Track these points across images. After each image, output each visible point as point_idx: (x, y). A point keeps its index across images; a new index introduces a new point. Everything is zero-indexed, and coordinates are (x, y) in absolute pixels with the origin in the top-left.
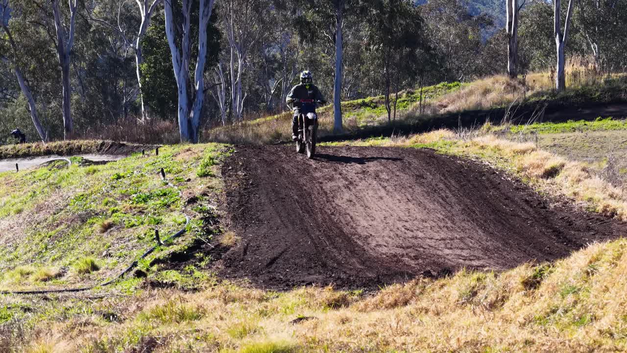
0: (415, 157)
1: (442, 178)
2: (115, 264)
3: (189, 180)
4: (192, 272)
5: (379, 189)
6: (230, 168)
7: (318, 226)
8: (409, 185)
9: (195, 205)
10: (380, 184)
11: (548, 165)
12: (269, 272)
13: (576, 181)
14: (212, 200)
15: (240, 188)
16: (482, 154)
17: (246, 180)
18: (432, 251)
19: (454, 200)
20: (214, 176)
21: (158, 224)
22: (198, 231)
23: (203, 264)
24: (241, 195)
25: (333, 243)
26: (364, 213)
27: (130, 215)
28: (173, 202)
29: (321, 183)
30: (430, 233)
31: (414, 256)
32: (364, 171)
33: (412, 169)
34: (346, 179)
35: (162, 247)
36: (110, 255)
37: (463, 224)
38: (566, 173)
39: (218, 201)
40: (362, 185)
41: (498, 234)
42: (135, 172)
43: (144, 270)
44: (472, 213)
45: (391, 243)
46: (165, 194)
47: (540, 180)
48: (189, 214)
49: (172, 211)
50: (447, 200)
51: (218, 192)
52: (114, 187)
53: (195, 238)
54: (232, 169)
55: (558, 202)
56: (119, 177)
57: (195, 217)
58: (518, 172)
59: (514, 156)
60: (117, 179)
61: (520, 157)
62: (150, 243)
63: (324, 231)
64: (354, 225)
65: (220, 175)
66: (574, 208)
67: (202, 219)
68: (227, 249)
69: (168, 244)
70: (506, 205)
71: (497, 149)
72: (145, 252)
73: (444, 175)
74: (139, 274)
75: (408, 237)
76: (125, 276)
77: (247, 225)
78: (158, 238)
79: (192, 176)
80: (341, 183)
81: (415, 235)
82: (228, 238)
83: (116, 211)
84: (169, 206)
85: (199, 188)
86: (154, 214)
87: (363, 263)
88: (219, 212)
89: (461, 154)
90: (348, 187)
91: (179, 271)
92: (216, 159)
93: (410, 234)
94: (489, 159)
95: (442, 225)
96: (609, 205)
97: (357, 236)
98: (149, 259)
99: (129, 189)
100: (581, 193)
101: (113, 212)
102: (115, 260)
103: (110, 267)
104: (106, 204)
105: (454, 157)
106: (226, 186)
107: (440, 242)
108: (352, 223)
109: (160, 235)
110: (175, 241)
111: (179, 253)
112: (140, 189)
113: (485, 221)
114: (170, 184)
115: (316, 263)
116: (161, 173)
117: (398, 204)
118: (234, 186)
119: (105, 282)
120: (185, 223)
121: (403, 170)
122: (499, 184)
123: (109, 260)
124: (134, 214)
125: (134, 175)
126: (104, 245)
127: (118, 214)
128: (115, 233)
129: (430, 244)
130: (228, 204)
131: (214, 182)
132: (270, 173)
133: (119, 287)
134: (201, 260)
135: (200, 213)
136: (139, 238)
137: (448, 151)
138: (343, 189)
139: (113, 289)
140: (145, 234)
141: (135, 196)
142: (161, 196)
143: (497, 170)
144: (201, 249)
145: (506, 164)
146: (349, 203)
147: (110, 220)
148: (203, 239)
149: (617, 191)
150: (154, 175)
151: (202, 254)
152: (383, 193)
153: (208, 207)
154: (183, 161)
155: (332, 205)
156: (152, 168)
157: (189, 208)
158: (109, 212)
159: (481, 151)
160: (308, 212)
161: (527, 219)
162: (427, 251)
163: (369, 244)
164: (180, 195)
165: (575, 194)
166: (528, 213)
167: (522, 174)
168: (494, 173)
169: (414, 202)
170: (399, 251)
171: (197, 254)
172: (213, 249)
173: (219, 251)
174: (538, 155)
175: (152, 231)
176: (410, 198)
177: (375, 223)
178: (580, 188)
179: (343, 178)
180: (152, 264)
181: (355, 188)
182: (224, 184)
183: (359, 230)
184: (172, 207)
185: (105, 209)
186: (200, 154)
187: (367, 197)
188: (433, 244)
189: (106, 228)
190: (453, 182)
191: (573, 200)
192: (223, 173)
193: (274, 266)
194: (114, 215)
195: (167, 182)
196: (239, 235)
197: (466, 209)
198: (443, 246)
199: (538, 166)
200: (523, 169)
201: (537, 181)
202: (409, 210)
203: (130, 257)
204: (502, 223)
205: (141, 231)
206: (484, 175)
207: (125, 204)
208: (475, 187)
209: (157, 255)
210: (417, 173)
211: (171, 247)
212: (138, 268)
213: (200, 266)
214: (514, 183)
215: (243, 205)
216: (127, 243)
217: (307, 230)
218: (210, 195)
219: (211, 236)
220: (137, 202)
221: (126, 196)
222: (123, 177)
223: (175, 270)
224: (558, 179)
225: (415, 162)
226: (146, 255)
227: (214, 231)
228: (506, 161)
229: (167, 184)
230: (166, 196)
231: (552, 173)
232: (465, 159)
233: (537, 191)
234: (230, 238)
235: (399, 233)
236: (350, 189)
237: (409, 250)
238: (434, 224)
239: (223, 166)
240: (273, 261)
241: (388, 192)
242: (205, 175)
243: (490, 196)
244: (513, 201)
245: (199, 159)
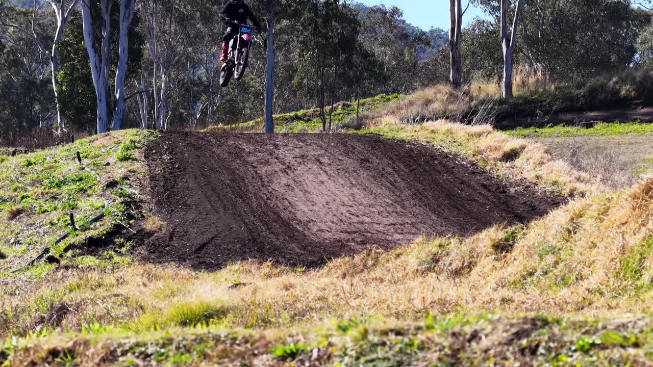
0: (359, 141)
1: (390, 162)
2: (24, 252)
3: (108, 164)
4: (111, 258)
5: (320, 174)
6: (154, 151)
7: (253, 211)
8: (353, 169)
9: (115, 189)
10: (321, 169)
11: (508, 147)
12: (198, 257)
13: (539, 164)
14: (134, 184)
15: (165, 172)
16: (433, 138)
17: (171, 163)
18: (380, 235)
19: (403, 184)
20: (136, 160)
21: (73, 209)
22: (118, 216)
23: (123, 250)
24: (166, 180)
25: (269, 229)
26: (304, 198)
27: (41, 201)
28: (90, 187)
29: (255, 167)
30: (378, 218)
31: (361, 241)
32: (303, 156)
33: (356, 153)
34: (284, 164)
35: (77, 232)
36: (18, 242)
37: (414, 209)
38: (529, 155)
39: (141, 185)
40: (300, 170)
41: (453, 219)
42: (48, 158)
43: (57, 256)
44: (424, 198)
45: (334, 228)
46: (81, 179)
47: (499, 163)
48: (108, 198)
49: (88, 196)
50: (396, 184)
51: (140, 176)
52: (25, 174)
53: (114, 222)
54: (156, 152)
55: (519, 186)
56: (30, 164)
57: (114, 201)
58: (474, 155)
59: (468, 140)
60: (28, 166)
61: (475, 140)
62: (64, 229)
63: (259, 217)
64: (293, 210)
65: (143, 159)
66: (537, 192)
67: (122, 203)
68: (150, 234)
69: (85, 229)
70: (462, 190)
71: (450, 132)
72: (58, 238)
73: (391, 159)
74: (51, 260)
75: (353, 222)
76: (35, 263)
77: (172, 210)
78: (73, 223)
79: (111, 160)
80: (278, 167)
81: (361, 220)
82: (151, 223)
83: (26, 197)
84: (86, 191)
85: (118, 172)
86: (69, 199)
87: (304, 248)
88: (142, 197)
89: (410, 138)
90: (285, 171)
91: (97, 257)
92: (138, 143)
93: (355, 219)
94: (441, 143)
95: (390, 210)
96: (576, 188)
97: (297, 222)
98: (63, 245)
99: (41, 176)
100: (545, 177)
101: (23, 198)
102: (24, 247)
103: (19, 255)
104: (15, 190)
105: (403, 141)
106: (150, 170)
107: (389, 227)
108: (290, 209)
109: (75, 220)
110: (92, 226)
111: (97, 238)
112: (54, 174)
113: (439, 206)
114: (86, 169)
115: (251, 248)
116: (76, 159)
117: (341, 189)
118: (159, 170)
119: (13, 270)
120: (103, 207)
121: (346, 153)
122: (453, 167)
123: (17, 248)
124: (47, 200)
125: (46, 161)
126: (12, 232)
127: (28, 200)
128: (25, 220)
129: (379, 229)
130: (152, 188)
131: (136, 166)
132: (198, 156)
133: (28, 273)
134: (121, 246)
135: (120, 197)
136: (52, 224)
137: (396, 136)
138: (280, 173)
139: (22, 276)
140: (58, 220)
141: (47, 181)
142: (77, 181)
143: (450, 153)
144: (122, 234)
145: (460, 147)
146: (286, 188)
147: (19, 206)
148: (123, 224)
149: (583, 174)
150: (69, 161)
151: (122, 240)
152: (324, 177)
153: (129, 191)
154: (101, 146)
155: (267, 189)
156: (68, 153)
157: (108, 192)
158: (19, 198)
159: (432, 135)
160: (241, 197)
161: (486, 204)
162: (375, 237)
163: (310, 229)
164: (98, 179)
165: (538, 177)
166: (487, 198)
167: (479, 157)
168: (447, 157)
169: (358, 186)
170: (344, 236)
171: (117, 240)
172: (135, 234)
173: (142, 237)
174: (494, 137)
175: (66, 216)
176: (354, 182)
177: (315, 208)
178: (543, 171)
179: (279, 162)
180: (66, 250)
181: (293, 172)
182: (147, 168)
183: (299, 215)
184: (89, 192)
185: (14, 195)
186: (121, 138)
187: (307, 181)
188: (382, 229)
189: (15, 214)
190: (402, 166)
191: (536, 184)
192: (145, 157)
193: (204, 251)
194: (24, 200)
195: (84, 166)
196: (164, 220)
197: (418, 194)
198: (393, 230)
199: (496, 149)
200: (480, 152)
201: (495, 165)
202: (353, 195)
203: (41, 244)
204: (458, 209)
205: (54, 216)
206: (436, 159)
207: (36, 190)
208: (426, 171)
209: (71, 240)
210: (362, 157)
211: (87, 232)
212: (50, 254)
213: (120, 252)
214: (470, 167)
215: (168, 190)
216: (38, 229)
217: (240, 216)
218: (132, 179)
219: (133, 221)
220: (50, 188)
221: (38, 182)
222: (35, 163)
223: (92, 255)
224: (518, 162)
225: (359, 147)
226: (59, 241)
227: (136, 216)
228: (460, 145)
229: (83, 169)
230: (83, 181)
231: (511, 156)
232: (415, 143)
233: (495, 174)
234: (154, 223)
235: (343, 218)
236: (287, 174)
237: (355, 235)
238: (382, 209)
239: (145, 150)
240: (203, 246)
241: (330, 177)
242: (125, 159)
243: (444, 181)
244: (469, 186)
245: (119, 143)
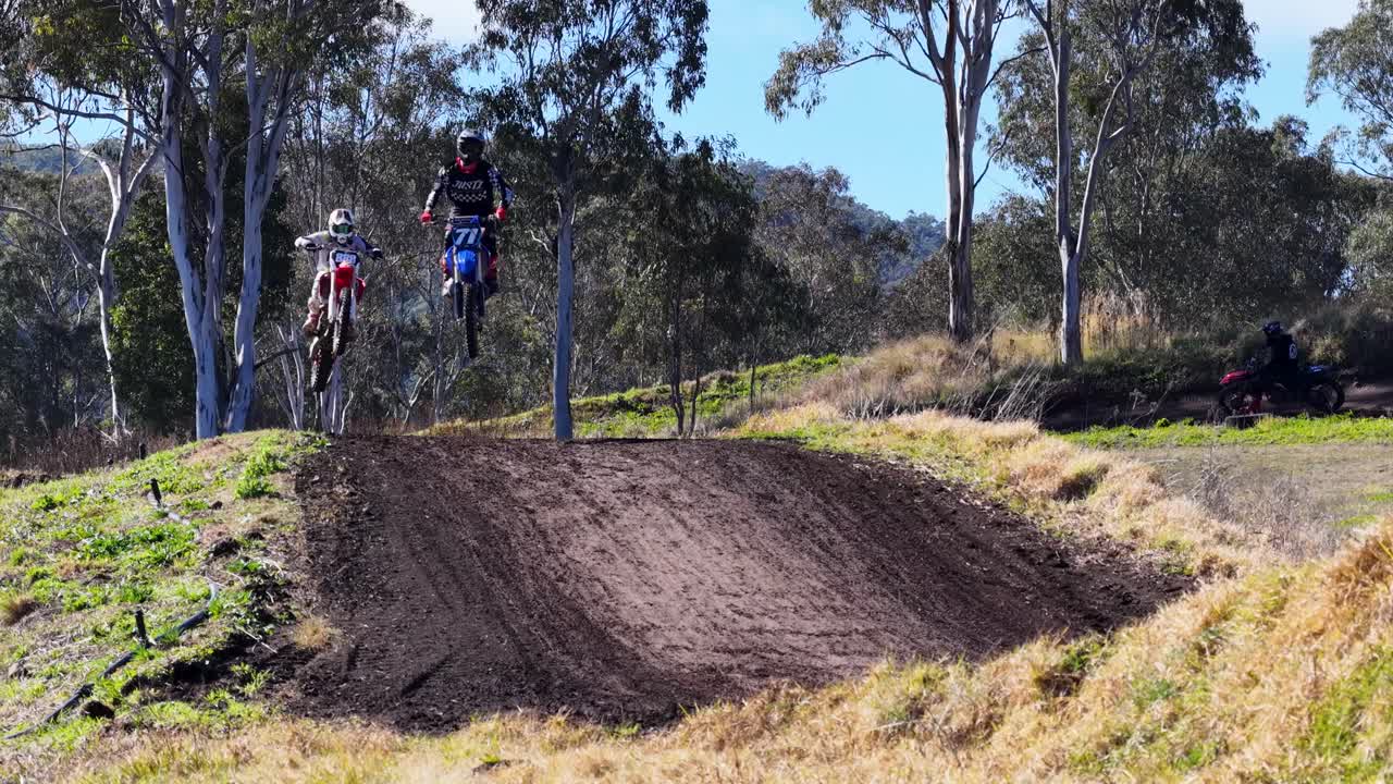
0: (753, 456)
1: (820, 501)
2: (38, 694)
3: (218, 505)
4: (223, 706)
5: (670, 526)
6: (317, 478)
7: (527, 607)
8: (740, 515)
9: (233, 559)
10: (673, 515)
11: (1070, 470)
12: (410, 704)
13: (1138, 504)
14: (273, 548)
15: (339, 522)
16: (912, 450)
17: (352, 503)
18: (798, 657)
19: (847, 549)
20: (278, 495)
21: (142, 601)
22: (238, 616)
23: (250, 689)
24: (342, 539)
25: (561, 644)
26: (636, 579)
27: (75, 585)
28: (180, 554)
29: (532, 512)
30: (792, 620)
31: (757, 671)
32: (634, 487)
33: (748, 481)
34: (593, 504)
35: (151, 651)
36: (24, 673)
37: (871, 601)
38: (1116, 486)
39: (288, 550)
40: (628, 517)
41: (955, 622)
42: (90, 492)
43: (108, 702)
44: (891, 579)
45: (699, 642)
46: (160, 538)
47: (1052, 504)
48: (218, 578)
49: (176, 573)
50: (834, 548)
51: (287, 532)
52: (40, 526)
53: (230, 630)
54: (321, 481)
55: (1095, 552)
56: (51, 505)
57: (231, 584)
58: (999, 487)
59: (986, 453)
60: (47, 509)
61: (1002, 453)
62: (123, 643)
63: (540, 617)
64: (613, 604)
65: (292, 493)
66: (1134, 565)
67: (247, 588)
68: (307, 655)
69: (167, 644)
70: (973, 561)
71: (947, 436)
72: (111, 664)
73: (823, 495)
74: (96, 710)
75: (742, 630)
76: (61, 718)
77: (355, 604)
78: (142, 632)
79: (225, 497)
80: (580, 512)
81: (757, 625)
82: (310, 632)
83: (44, 575)
84: (170, 562)
85: (240, 521)
86: (135, 580)
87: (636, 685)
88: (289, 576)
89: (861, 450)
90: (596, 521)
91: (193, 704)
92: (282, 460)
93: (745, 623)
94: (929, 461)
95: (820, 603)
96: (1216, 557)
97: (620, 628)
98: (121, 678)
99: (74, 530)
100: (1150, 532)
101: (36, 578)
102: (38, 683)
103: (28, 698)
104: (20, 561)
105: (847, 456)
106: (307, 518)
107: (818, 640)
108: (606, 600)
109: (147, 625)
110: (183, 638)
111: (193, 663)
112: (101, 527)
113: (925, 596)
114: (171, 515)
115: (522, 686)
116: (150, 494)
117: (716, 558)
118: (326, 518)
119: (14, 732)
120: (208, 597)
121: (726, 483)
122: (955, 512)
123: (24, 685)
124: (87, 583)
125: (87, 500)
126: (12, 650)
127: (48, 582)
128: (40, 625)
129: (794, 645)
130: (312, 557)
131: (278, 509)
132: (410, 488)
133: (46, 739)
134: (246, 679)
135: (243, 575)
136: (97, 634)
137: (832, 445)
138: (584, 524)
139: (33, 745)
140: (112, 625)
141: (88, 542)
142: (151, 541)
143: (948, 483)
144: (246, 655)
145: (968, 470)
146: (598, 556)
147: (28, 596)
148: (250, 633)
149: (1232, 528)
150: (134, 499)
151: (247, 667)
152: (679, 533)
153: (262, 562)
154: (203, 466)
155: (558, 559)
156: (132, 482)
157: (218, 566)
158: (28, 577)
159: (910, 444)
160: (502, 575)
161: (1024, 590)
162: (788, 660)
163: (647, 644)
164: (197, 537)
165: (1135, 533)
166: (1025, 577)
167: (1009, 490)
168: (942, 489)
169: (752, 553)
170: (722, 660)
171: (237, 667)
172: (274, 656)
173: (289, 660)
174: (1042, 447)
175: (127, 616)
176: (743, 543)
177: (659, 599)
178: (1146, 521)
179: (584, 500)
180: (128, 690)
181: (613, 522)
182: (301, 514)
183: (624, 614)
184: (177, 565)
185: (16, 572)
186: (245, 450)
187: (642, 541)
188: (801, 644)
189: (20, 613)
190: (844, 509)
191: (1131, 549)
192: (298, 490)
193: (421, 692)
194: (38, 583)
195: (166, 510)
196: (337, 624)
197: (879, 569)
198: (825, 647)
199: (1046, 473)
200: (1012, 480)
201: (1044, 506)
202: (741, 572)
203: (74, 676)
204: (965, 600)
205: (101, 617)
206: (918, 494)
207: (64, 560)
208: (898, 521)
209: (137, 668)
210: (761, 491)
211: (173, 649)
212: (94, 698)
213: (243, 694)
214: (990, 512)
215: (346, 560)
216: (67, 645)
217: (499, 615)
218: (268, 537)
219: (271, 626)
220: (94, 556)
221: (68, 544)
222: (61, 503)
223: (183, 701)
224: (1093, 501)
225: (755, 468)
226: (112, 671)
227: (278, 616)
228: (970, 463)
229: (166, 515)
230: (164, 543)
231: (1078, 488)
232: (873, 460)
233: (1044, 526)
234: (315, 632)
235: (720, 621)
236: (601, 525)
237: (745, 657)
238: (802, 601)
239: (298, 475)
240: (419, 682)
241: (691, 532)
242: (255, 494)
243: (935, 540)
244: (988, 551)
245: (242, 459)
